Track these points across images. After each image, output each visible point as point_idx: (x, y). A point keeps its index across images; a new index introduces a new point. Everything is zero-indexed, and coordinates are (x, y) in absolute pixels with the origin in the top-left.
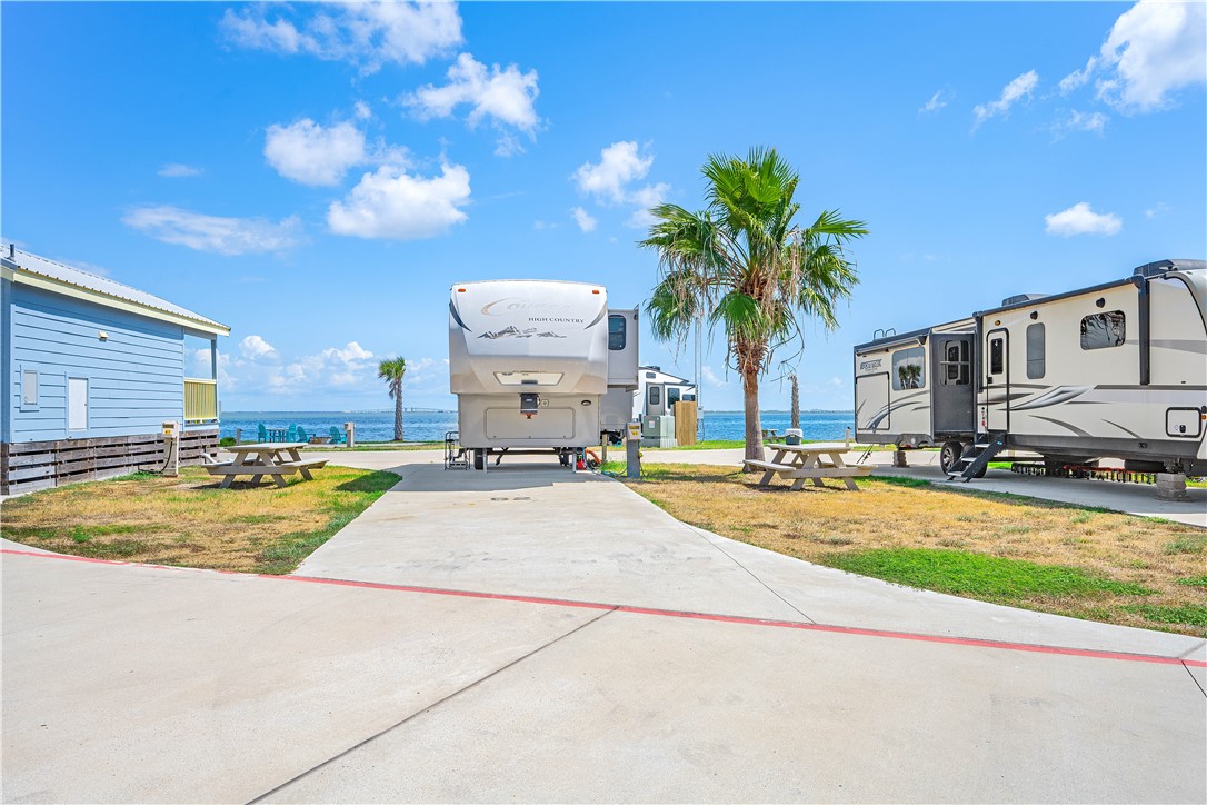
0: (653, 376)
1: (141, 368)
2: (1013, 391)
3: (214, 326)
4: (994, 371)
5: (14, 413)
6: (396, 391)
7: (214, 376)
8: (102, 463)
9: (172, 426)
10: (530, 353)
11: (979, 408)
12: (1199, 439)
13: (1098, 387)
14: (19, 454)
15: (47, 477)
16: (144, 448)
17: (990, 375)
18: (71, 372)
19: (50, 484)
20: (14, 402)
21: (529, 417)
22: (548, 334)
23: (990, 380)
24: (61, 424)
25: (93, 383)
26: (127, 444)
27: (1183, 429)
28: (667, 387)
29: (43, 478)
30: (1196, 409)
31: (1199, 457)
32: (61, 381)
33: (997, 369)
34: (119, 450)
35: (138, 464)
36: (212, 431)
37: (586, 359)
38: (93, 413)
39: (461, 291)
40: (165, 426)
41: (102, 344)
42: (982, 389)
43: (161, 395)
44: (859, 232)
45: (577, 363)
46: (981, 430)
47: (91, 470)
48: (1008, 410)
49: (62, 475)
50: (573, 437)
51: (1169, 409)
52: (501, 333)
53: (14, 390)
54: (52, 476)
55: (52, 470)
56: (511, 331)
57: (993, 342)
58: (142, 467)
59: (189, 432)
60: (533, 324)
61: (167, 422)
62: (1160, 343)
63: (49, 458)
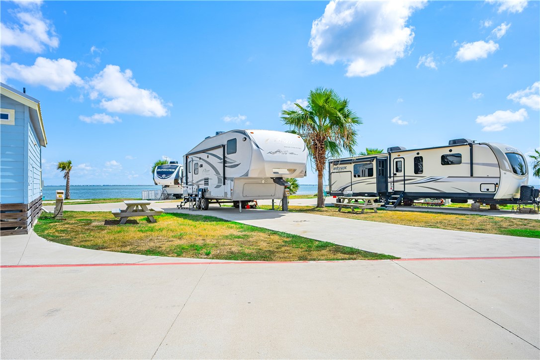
2: (406, 178)
4: (397, 171)
6: (67, 176)
11: (389, 184)
12: (495, 193)
13: (449, 177)
17: (395, 172)
18: (32, 163)
22: (292, 154)
23: (395, 174)
27: (488, 190)
30: (493, 184)
31: (494, 198)
41: (34, 148)
42: (390, 177)
45: (302, 165)
46: (390, 190)
48: (404, 184)
50: (274, 195)
51: (482, 184)
55: (31, 219)
56: (279, 151)
57: (397, 162)
60: (286, 149)
62: (478, 164)
63: (31, 212)
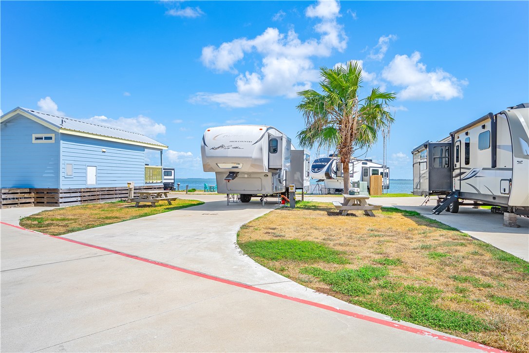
0: (366, 164)
1: (122, 162)
2: (462, 171)
3: (162, 146)
4: (457, 162)
5: (61, 179)
7: (161, 165)
8: (103, 197)
9: (130, 184)
10: (229, 155)
11: (453, 179)
12: (509, 195)
13: (483, 169)
14: (64, 193)
15: (78, 201)
16: (124, 192)
18: (88, 164)
19: (79, 204)
20: (61, 174)
21: (229, 182)
22: (237, 148)
23: (456, 165)
24: (84, 183)
25: (98, 168)
26: (116, 190)
27: (505, 190)
28: (371, 169)
29: (76, 201)
30: (508, 180)
31: (509, 204)
32: (84, 167)
33: (457, 161)
34: (111, 192)
35: (121, 198)
36: (159, 186)
37: (251, 157)
38: (98, 179)
39: (208, 131)
40: (128, 184)
41: (104, 154)
42: (454, 170)
43: (133, 172)
44: (393, 98)
45: (248, 159)
46: (454, 189)
47: (98, 199)
48: (460, 180)
49: (84, 201)
50: (262, 190)
51: (502, 180)
52: (218, 148)
53: (61, 170)
54: (80, 201)
55: (79, 199)
56: (222, 146)
57: (457, 147)
58: (122, 199)
59: (147, 186)
60: (231, 143)
61: (129, 182)
62: (499, 147)
63: (79, 194)
